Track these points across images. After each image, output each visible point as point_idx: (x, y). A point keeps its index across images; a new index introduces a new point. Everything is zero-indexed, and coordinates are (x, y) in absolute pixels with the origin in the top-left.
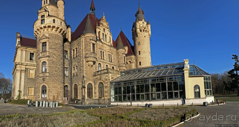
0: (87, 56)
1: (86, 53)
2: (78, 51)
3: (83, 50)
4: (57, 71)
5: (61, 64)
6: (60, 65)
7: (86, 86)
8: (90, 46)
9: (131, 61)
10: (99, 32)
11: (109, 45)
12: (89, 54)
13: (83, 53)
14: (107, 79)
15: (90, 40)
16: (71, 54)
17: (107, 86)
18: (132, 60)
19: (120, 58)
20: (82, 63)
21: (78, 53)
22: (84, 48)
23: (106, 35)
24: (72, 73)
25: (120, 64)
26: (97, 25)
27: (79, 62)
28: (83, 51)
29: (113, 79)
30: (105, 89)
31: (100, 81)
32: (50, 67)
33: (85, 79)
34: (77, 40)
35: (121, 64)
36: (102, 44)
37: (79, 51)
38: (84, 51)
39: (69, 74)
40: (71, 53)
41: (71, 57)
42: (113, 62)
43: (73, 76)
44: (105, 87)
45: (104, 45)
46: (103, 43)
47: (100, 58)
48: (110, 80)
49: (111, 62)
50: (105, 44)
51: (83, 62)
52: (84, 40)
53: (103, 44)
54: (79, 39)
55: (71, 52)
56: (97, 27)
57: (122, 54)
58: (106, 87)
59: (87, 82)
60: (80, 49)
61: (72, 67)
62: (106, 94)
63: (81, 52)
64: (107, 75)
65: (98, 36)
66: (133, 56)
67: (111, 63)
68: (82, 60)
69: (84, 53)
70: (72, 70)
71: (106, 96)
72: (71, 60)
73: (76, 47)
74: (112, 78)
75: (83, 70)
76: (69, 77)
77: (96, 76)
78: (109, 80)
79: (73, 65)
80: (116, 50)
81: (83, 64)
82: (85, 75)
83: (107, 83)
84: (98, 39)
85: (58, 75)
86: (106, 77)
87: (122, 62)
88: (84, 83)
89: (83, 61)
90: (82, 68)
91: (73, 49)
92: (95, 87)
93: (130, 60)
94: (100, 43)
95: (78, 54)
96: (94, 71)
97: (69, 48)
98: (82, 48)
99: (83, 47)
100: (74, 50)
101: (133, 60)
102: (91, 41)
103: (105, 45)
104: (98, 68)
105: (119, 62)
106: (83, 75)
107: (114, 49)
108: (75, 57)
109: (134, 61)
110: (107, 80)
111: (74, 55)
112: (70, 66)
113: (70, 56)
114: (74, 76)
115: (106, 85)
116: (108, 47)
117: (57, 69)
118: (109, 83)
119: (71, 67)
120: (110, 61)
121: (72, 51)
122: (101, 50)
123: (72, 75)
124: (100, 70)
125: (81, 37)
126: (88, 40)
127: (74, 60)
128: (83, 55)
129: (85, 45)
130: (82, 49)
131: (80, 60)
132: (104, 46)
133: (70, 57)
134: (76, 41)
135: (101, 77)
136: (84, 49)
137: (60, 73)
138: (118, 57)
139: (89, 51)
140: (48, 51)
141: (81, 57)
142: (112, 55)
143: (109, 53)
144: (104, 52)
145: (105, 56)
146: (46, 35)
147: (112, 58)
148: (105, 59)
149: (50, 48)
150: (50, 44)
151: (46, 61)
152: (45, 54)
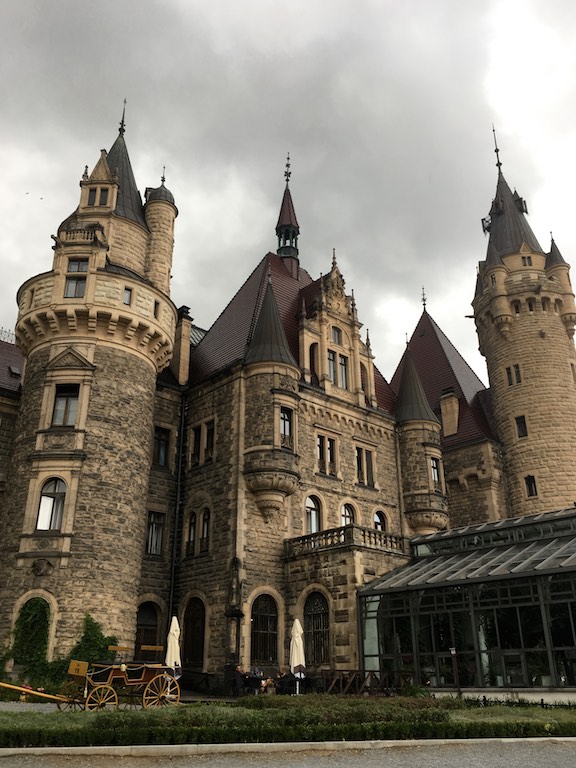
0: (256, 463)
1: (251, 449)
2: (216, 438)
3: (238, 434)
4: (113, 531)
5: (136, 498)
6: (128, 503)
7: (247, 609)
8: (271, 421)
9: (480, 474)
10: (313, 347)
11: (355, 407)
12: (263, 454)
13: (238, 451)
14: (344, 577)
15: (273, 391)
16: (183, 448)
17: (345, 612)
18: (484, 471)
19: (415, 468)
20: (231, 496)
21: (215, 446)
22: (243, 425)
23: (344, 358)
24: (180, 542)
25: (413, 496)
26: (305, 313)
27: (220, 491)
28: (238, 440)
29: (372, 578)
30: (338, 627)
31: (311, 586)
32: (83, 508)
33: (243, 574)
34: (217, 385)
35: (418, 500)
36: (322, 403)
37: (221, 436)
38: (242, 439)
39: (167, 548)
40: (185, 440)
41: (185, 462)
42: (377, 486)
43: (184, 556)
44: (337, 613)
45: (334, 407)
46: (328, 398)
47: (316, 469)
48: (359, 582)
49: (371, 486)
50: (340, 402)
51: (236, 492)
52: (243, 390)
53: (328, 404)
54: (225, 381)
55: (183, 438)
56: (305, 322)
57: (424, 445)
58: (342, 616)
59: (250, 590)
60: (226, 429)
61: (186, 512)
62: (342, 651)
63: (231, 442)
64: (343, 556)
65: (307, 366)
66: (488, 449)
67: (367, 491)
68: (231, 481)
69: (242, 451)
70: (181, 526)
71: (342, 660)
72: (183, 473)
73: (211, 417)
74: (367, 572)
75: (235, 533)
76: (167, 558)
77: (294, 559)
78: (354, 580)
79: (190, 501)
80: (395, 426)
81: (236, 500)
82: (242, 555)
83: (345, 596)
84: (308, 379)
85: (113, 551)
86: (341, 567)
87: (424, 487)
88: (238, 593)
89: (236, 485)
90: (230, 522)
91: (197, 424)
92: (287, 614)
93: (473, 470)
94: (317, 400)
95: (215, 452)
96: (288, 536)
97: (176, 415)
98: (234, 425)
99: (239, 422)
100: (198, 431)
101: (488, 471)
102: (276, 396)
103: (340, 409)
104: (303, 519)
105: (407, 486)
106: (235, 553)
107: (382, 424)
108: (202, 461)
109: (496, 473)
110: (345, 583)
111: (196, 454)
112: (172, 504)
113: (177, 457)
114: (190, 554)
115: (341, 605)
116: (354, 414)
117: (114, 519)
118: (353, 597)
119: (181, 512)
120: (366, 483)
121: (191, 436)
122: (322, 433)
123: (179, 549)
124: (314, 531)
125: (234, 376)
126: (263, 392)
127: (198, 478)
128: (238, 459)
129: (248, 412)
130: (235, 432)
131: (226, 483)
132: (332, 413)
133: (177, 462)
134: (209, 389)
135: (316, 568)
136: (242, 431)
137: (128, 541)
138: (404, 464)
139: (264, 443)
140: (82, 427)
141: (231, 466)
142: (375, 454)
143: (361, 445)
144: (338, 443)
145: (339, 458)
146: (81, 350)
147: (375, 469)
148: (339, 475)
149: (92, 417)
150: (97, 399)
151: (65, 475)
152: (63, 440)
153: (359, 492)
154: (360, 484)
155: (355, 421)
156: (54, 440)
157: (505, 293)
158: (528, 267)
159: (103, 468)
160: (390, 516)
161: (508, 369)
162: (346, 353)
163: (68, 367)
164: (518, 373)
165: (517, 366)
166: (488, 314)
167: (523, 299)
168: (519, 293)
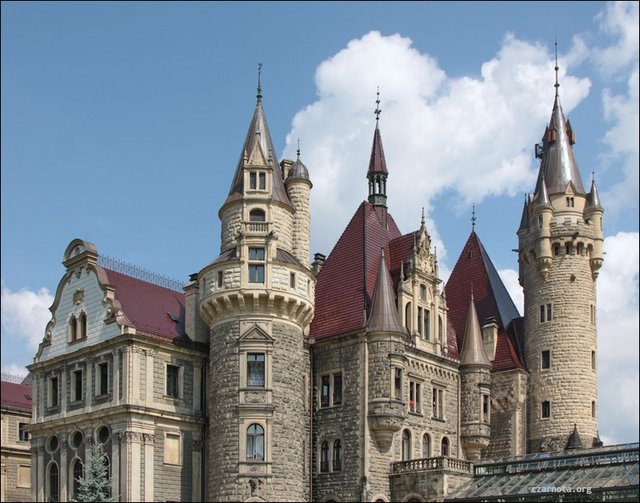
0: (377, 411)
1: (375, 400)
2: (344, 388)
3: (364, 388)
8: (389, 379)
10: (408, 306)
11: (432, 357)
12: (383, 405)
13: (364, 401)
14: (435, 490)
15: (390, 356)
16: (313, 391)
18: (512, 396)
19: (471, 402)
20: (359, 433)
21: (343, 394)
22: (367, 381)
23: (427, 312)
24: (315, 462)
27: (350, 430)
28: (364, 392)
29: (452, 490)
31: (411, 494)
32: (276, 446)
33: (368, 487)
34: (344, 344)
35: (471, 428)
37: (349, 387)
38: (367, 391)
41: (315, 402)
42: (445, 418)
43: (319, 471)
45: (422, 358)
46: (418, 352)
47: (409, 409)
48: (445, 494)
49: (441, 418)
50: (424, 354)
51: (364, 431)
52: (367, 352)
53: (418, 357)
54: (350, 342)
55: (312, 381)
56: (403, 285)
57: (480, 385)
60: (354, 383)
61: (318, 440)
63: (357, 393)
64: (436, 476)
65: (404, 325)
67: (439, 423)
68: (358, 422)
69: (367, 401)
70: (315, 451)
72: (314, 410)
73: (338, 370)
74: (451, 487)
75: (363, 459)
77: (398, 476)
78: (442, 492)
79: (322, 432)
80: (460, 369)
81: (363, 436)
82: (368, 474)
85: (294, 473)
86: (434, 483)
87: (476, 419)
89: (363, 426)
90: (359, 452)
91: (325, 373)
93: (504, 394)
94: (410, 354)
95: (344, 398)
96: (392, 460)
98: (359, 380)
99: (364, 378)
102: (392, 359)
103: (425, 360)
104: (401, 447)
105: (464, 417)
106: (364, 473)
107: (451, 368)
108: (331, 404)
110: (436, 494)
113: (309, 397)
114: (325, 470)
116: (433, 362)
119: (315, 440)
120: (438, 417)
121: (320, 382)
122: (413, 380)
123: (315, 467)
125: (359, 340)
126: (383, 356)
127: (328, 417)
128: (364, 407)
129: (371, 371)
130: (361, 385)
131: (354, 423)
132: (420, 363)
133: (309, 400)
134: (336, 346)
135: (415, 483)
136: (367, 385)
139: (384, 396)
140: (270, 387)
141: (358, 412)
142: (444, 393)
143: (436, 387)
144: (422, 386)
145: (422, 399)
146: (263, 326)
147: (444, 405)
148: (422, 412)
149: (276, 380)
150: (276, 365)
151: (263, 422)
152: (258, 397)
153: (434, 424)
154: (434, 419)
155: (434, 367)
156: (252, 396)
157: (549, 235)
158: (571, 209)
159: (285, 417)
160: (452, 440)
161: (542, 307)
162: (429, 308)
163: (255, 340)
164: (549, 311)
165: (549, 306)
166: (532, 251)
167: (562, 243)
168: (559, 237)
